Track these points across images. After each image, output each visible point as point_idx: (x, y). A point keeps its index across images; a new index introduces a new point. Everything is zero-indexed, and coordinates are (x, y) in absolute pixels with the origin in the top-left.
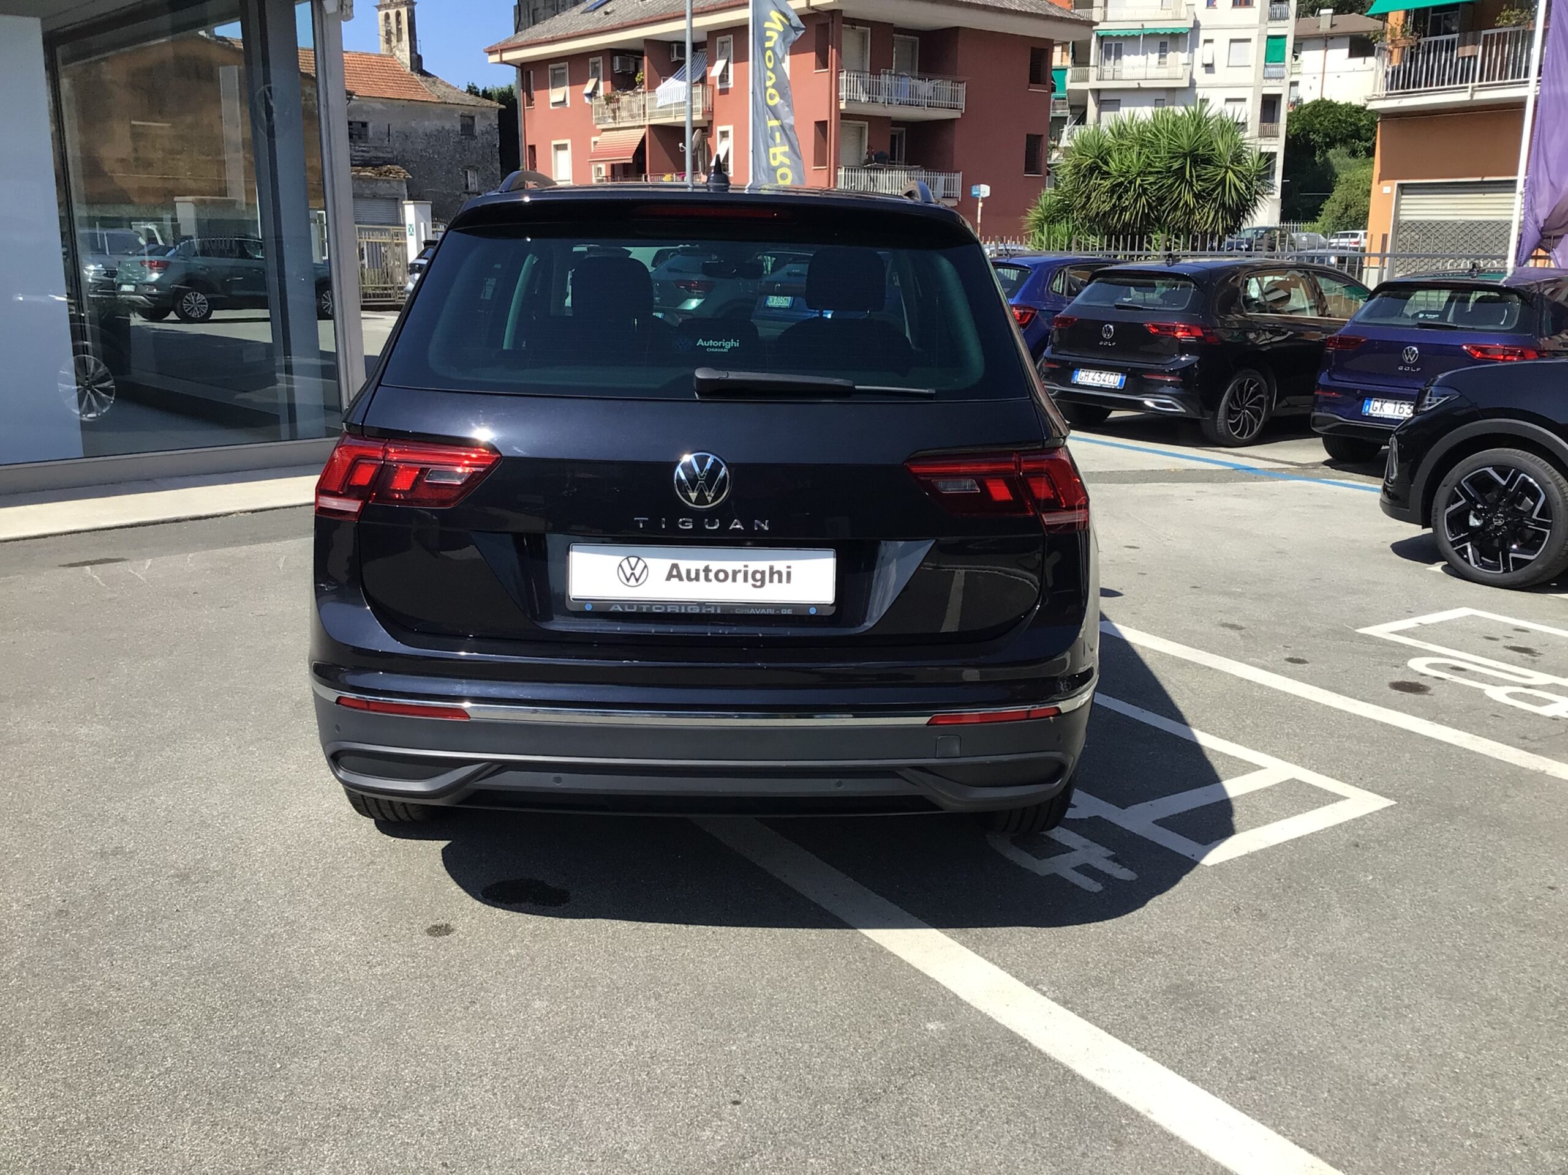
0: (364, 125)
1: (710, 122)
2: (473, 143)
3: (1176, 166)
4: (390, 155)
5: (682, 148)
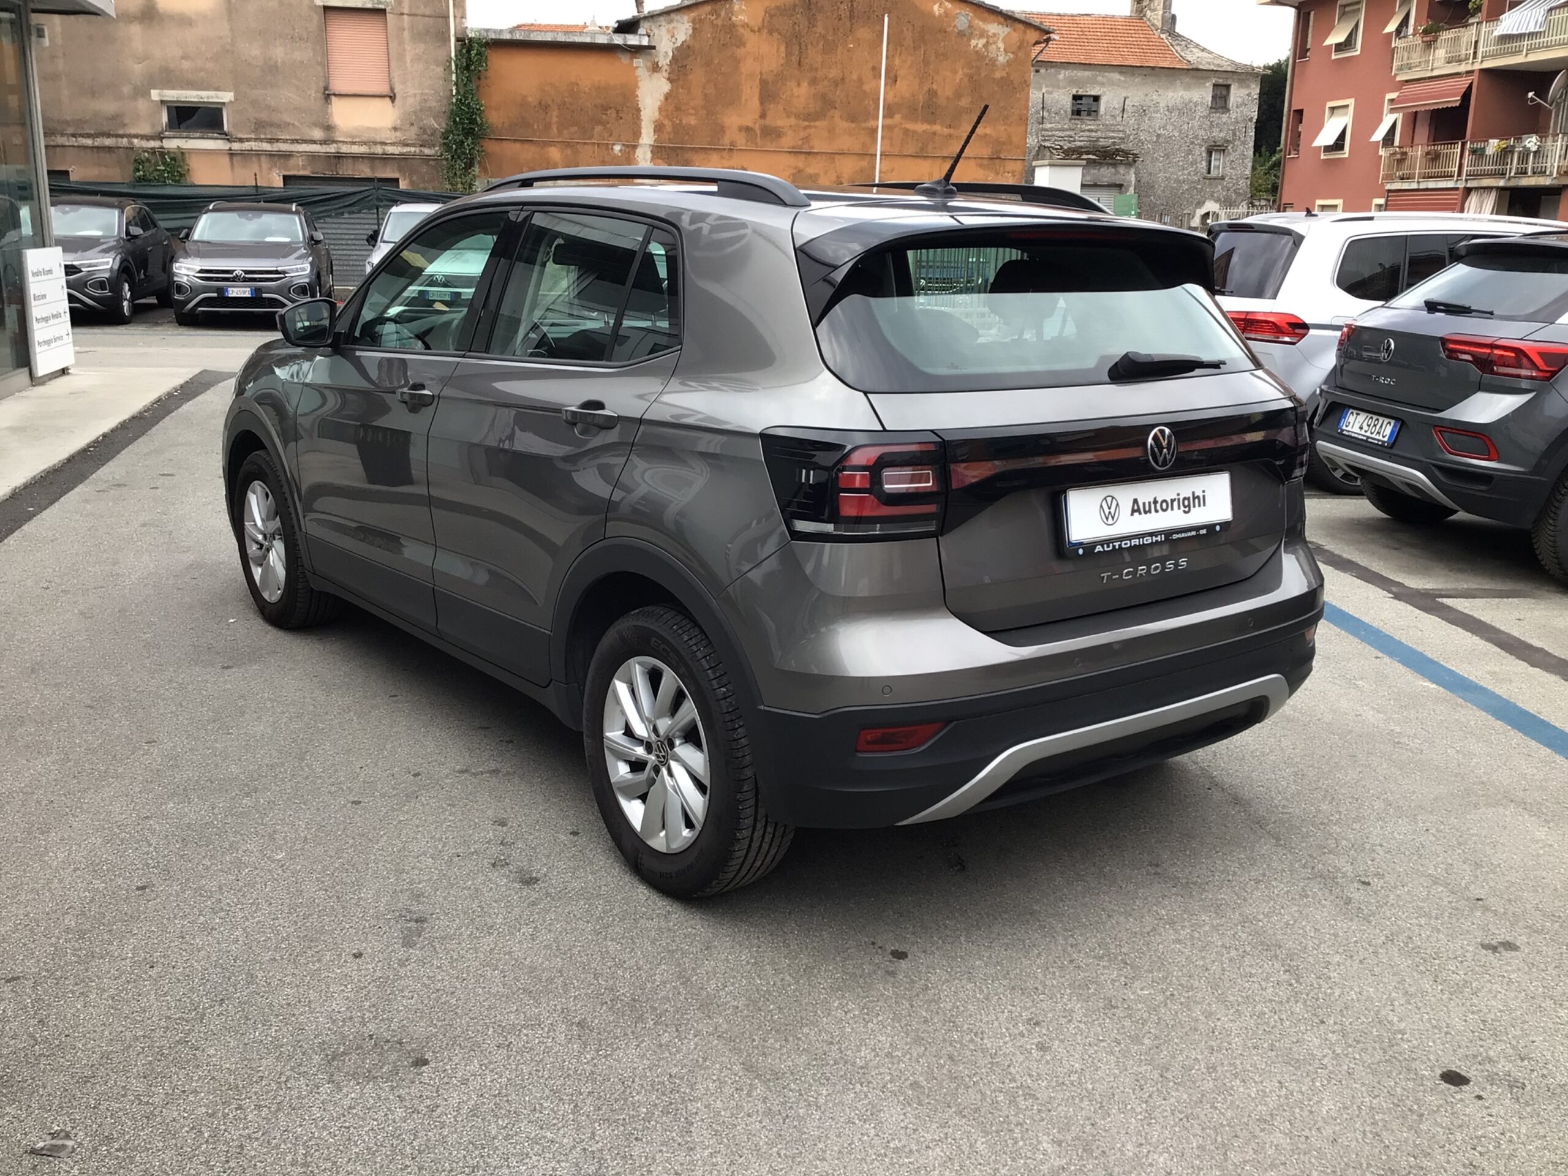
0: (1096, 99)
2: (1225, 118)
4: (1121, 135)
5: (1532, 100)
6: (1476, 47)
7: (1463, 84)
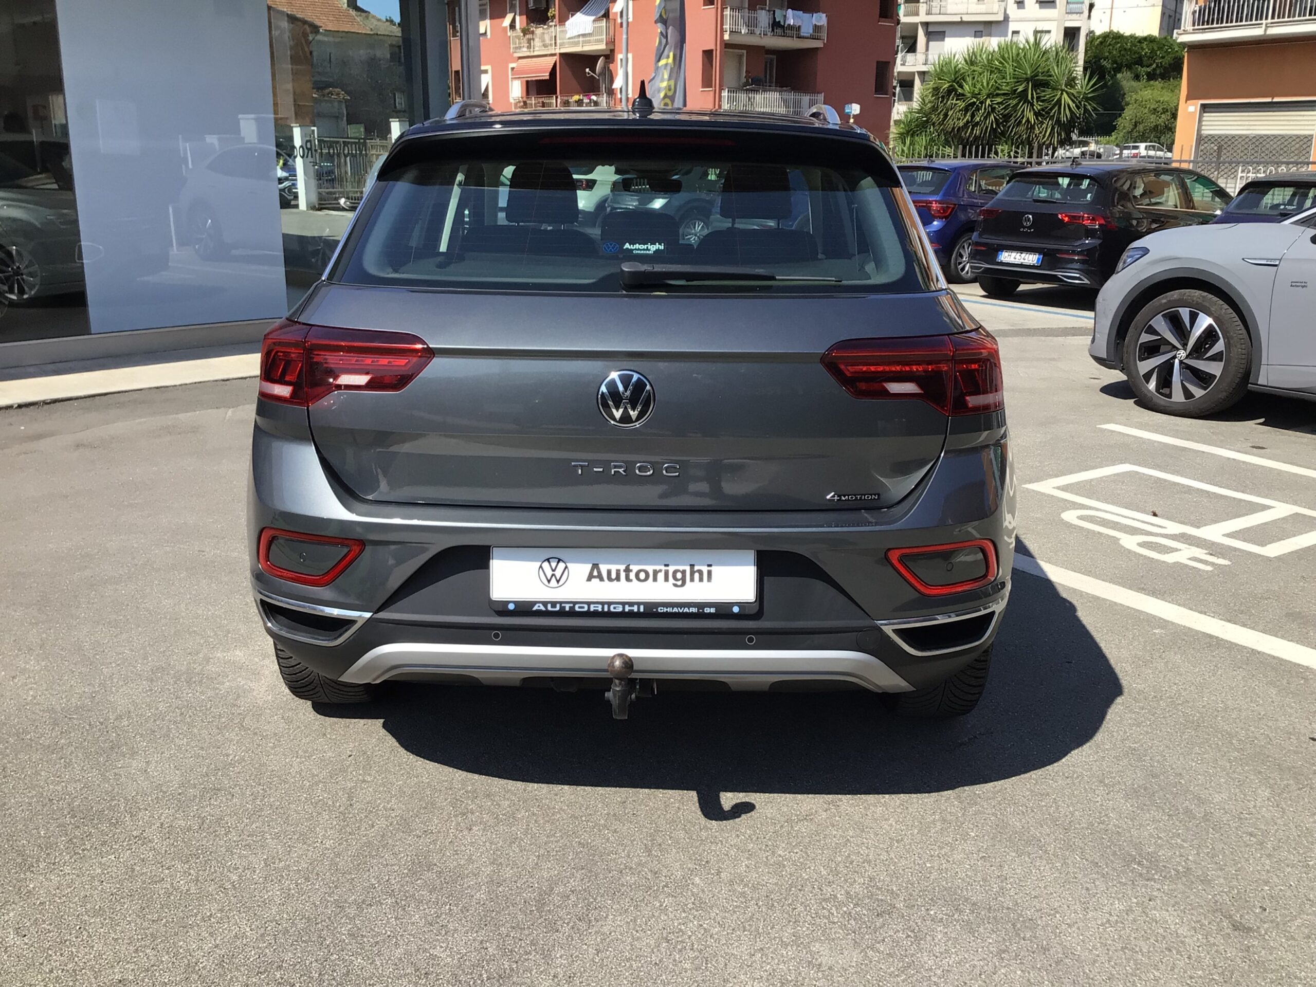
1: (612, 51)
3: (1020, 89)
4: (331, 80)
5: (589, 73)
6: (555, 40)
7: (552, 61)
